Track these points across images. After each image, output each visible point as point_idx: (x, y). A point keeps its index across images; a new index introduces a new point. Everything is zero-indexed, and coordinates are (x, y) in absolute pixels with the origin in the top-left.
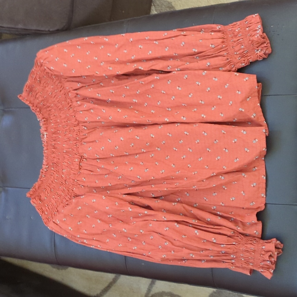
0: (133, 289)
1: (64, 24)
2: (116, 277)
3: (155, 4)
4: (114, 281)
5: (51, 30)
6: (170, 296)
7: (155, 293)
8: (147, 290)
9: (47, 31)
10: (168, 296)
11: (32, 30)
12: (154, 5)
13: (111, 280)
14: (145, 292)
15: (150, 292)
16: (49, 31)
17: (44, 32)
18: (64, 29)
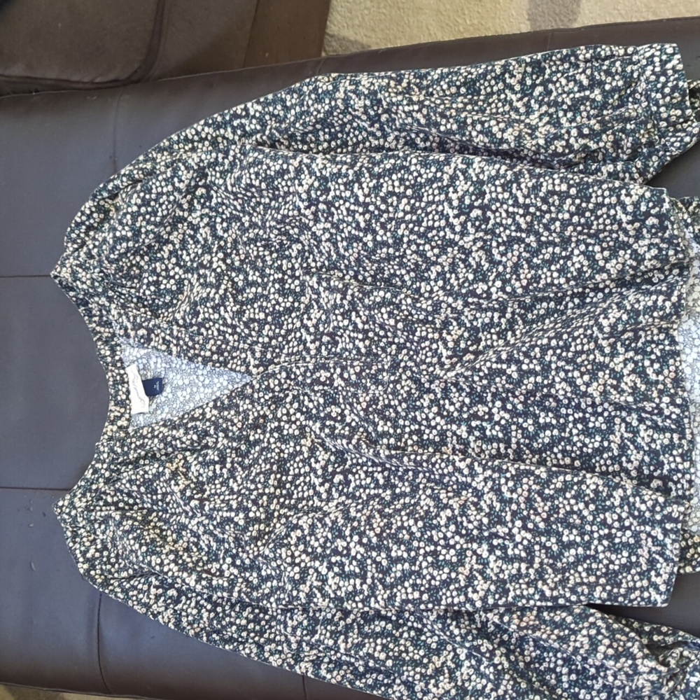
1: (136, 66)
5: (98, 80)
9: (86, 83)
16: (92, 82)
17: (81, 86)
18: (134, 78)
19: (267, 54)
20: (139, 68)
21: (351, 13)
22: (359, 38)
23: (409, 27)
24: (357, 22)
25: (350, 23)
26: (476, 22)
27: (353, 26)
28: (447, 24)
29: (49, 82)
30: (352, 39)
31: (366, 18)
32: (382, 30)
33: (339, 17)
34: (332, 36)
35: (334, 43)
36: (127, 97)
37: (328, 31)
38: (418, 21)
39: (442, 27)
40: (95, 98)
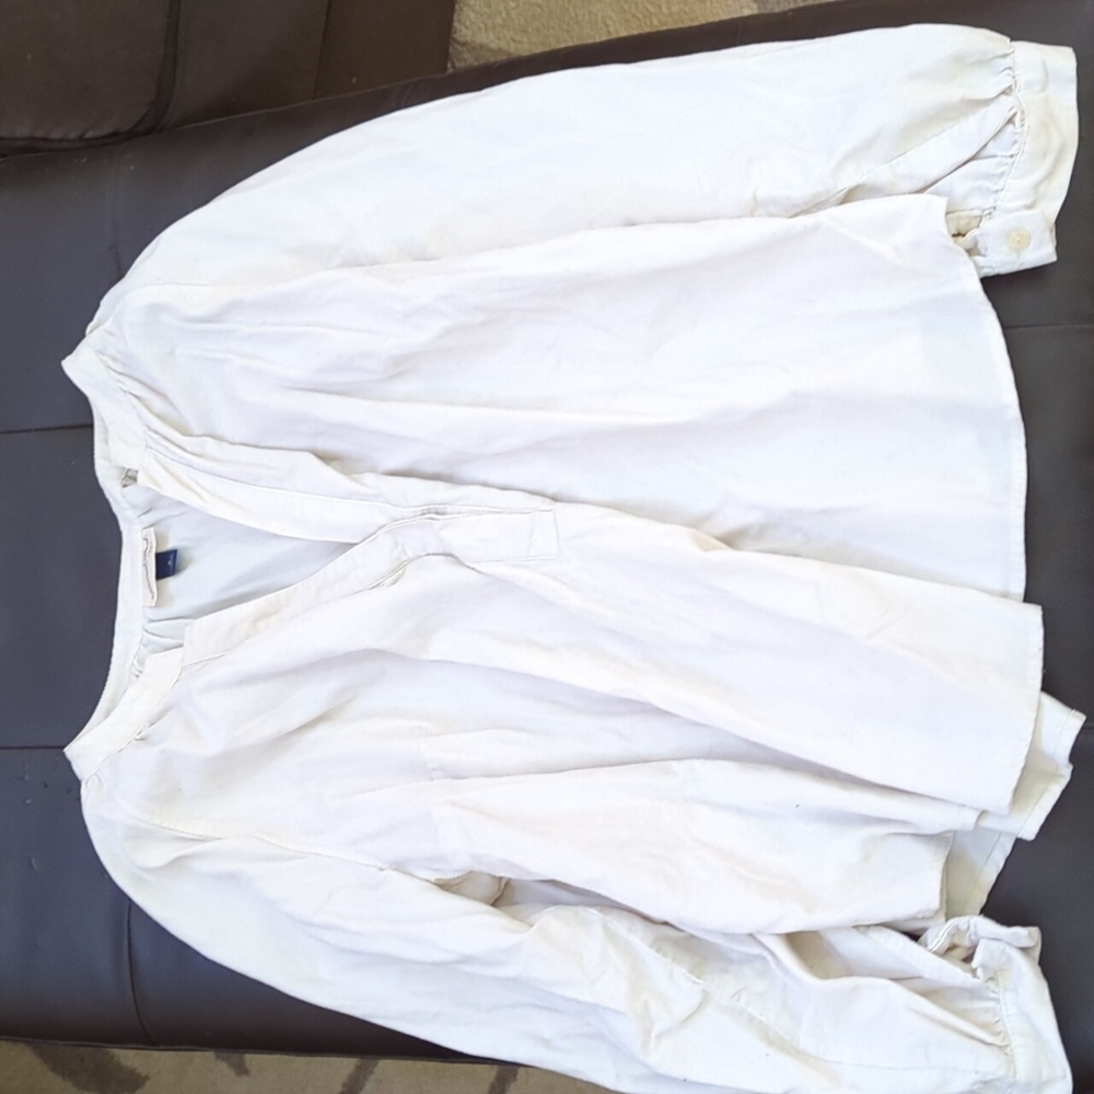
1: (143, 111)
9: (72, 140)
16: (82, 139)
17: (65, 144)
18: (140, 128)
19: (354, 80)
20: (147, 114)
21: (490, 7)
22: (503, 45)
23: (577, 22)
24: (500, 21)
25: (489, 22)
26: (675, 9)
27: (494, 28)
28: (634, 16)
29: (19, 143)
30: (493, 46)
31: (513, 14)
32: (538, 31)
33: (472, 15)
34: (464, 44)
35: (466, 55)
36: (130, 156)
37: (457, 36)
38: (590, 13)
39: (627, 21)
40: (84, 160)
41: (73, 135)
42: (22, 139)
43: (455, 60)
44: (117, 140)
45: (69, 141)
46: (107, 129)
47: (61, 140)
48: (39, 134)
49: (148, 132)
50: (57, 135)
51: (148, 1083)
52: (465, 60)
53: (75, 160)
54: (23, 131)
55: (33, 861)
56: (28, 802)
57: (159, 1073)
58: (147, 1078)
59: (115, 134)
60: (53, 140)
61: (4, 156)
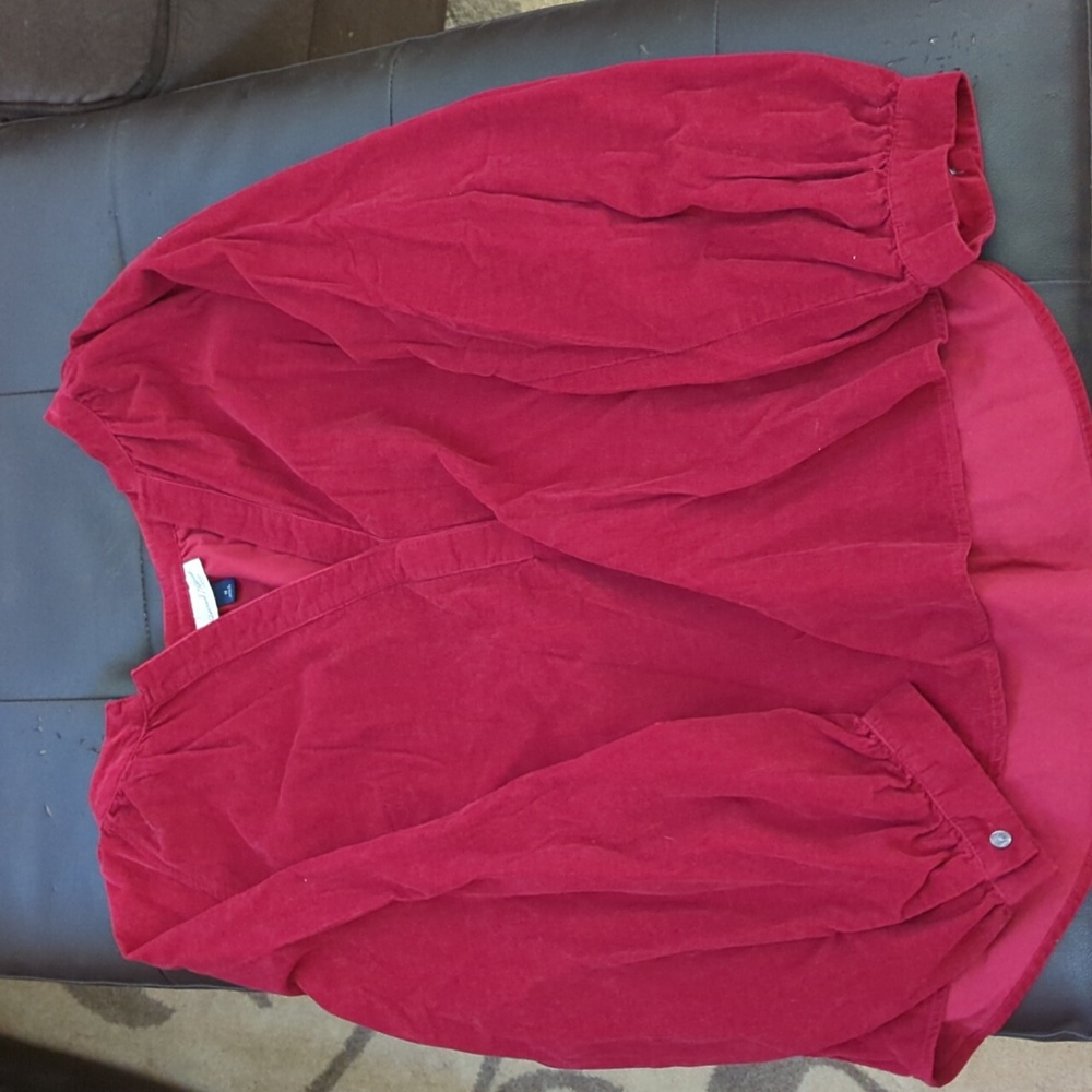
0: (424, 1075)
1: (138, 74)
2: (357, 1032)
3: (456, 13)
4: (353, 1048)
5: (87, 99)
6: (568, 1085)
7: (512, 1080)
8: (478, 1070)
9: (71, 105)
10: (561, 1086)
11: (14, 103)
12: (453, 16)
13: (341, 1047)
14: (474, 1079)
15: (491, 1077)
16: (80, 103)
17: (63, 109)
18: (137, 92)
19: (351, 34)
20: (142, 77)
29: (18, 108)
36: (126, 121)
40: (83, 125)
41: (71, 99)
42: (21, 103)
43: (454, 9)
44: (114, 105)
45: (66, 105)
46: (104, 94)
47: (59, 105)
48: (39, 98)
49: (144, 97)
50: (54, 99)
51: (174, 1016)
52: (464, 9)
53: (74, 126)
54: (22, 95)
55: (48, 810)
56: (43, 752)
57: (185, 1006)
58: (172, 1011)
59: (110, 99)
60: (52, 105)
61: (5, 120)
